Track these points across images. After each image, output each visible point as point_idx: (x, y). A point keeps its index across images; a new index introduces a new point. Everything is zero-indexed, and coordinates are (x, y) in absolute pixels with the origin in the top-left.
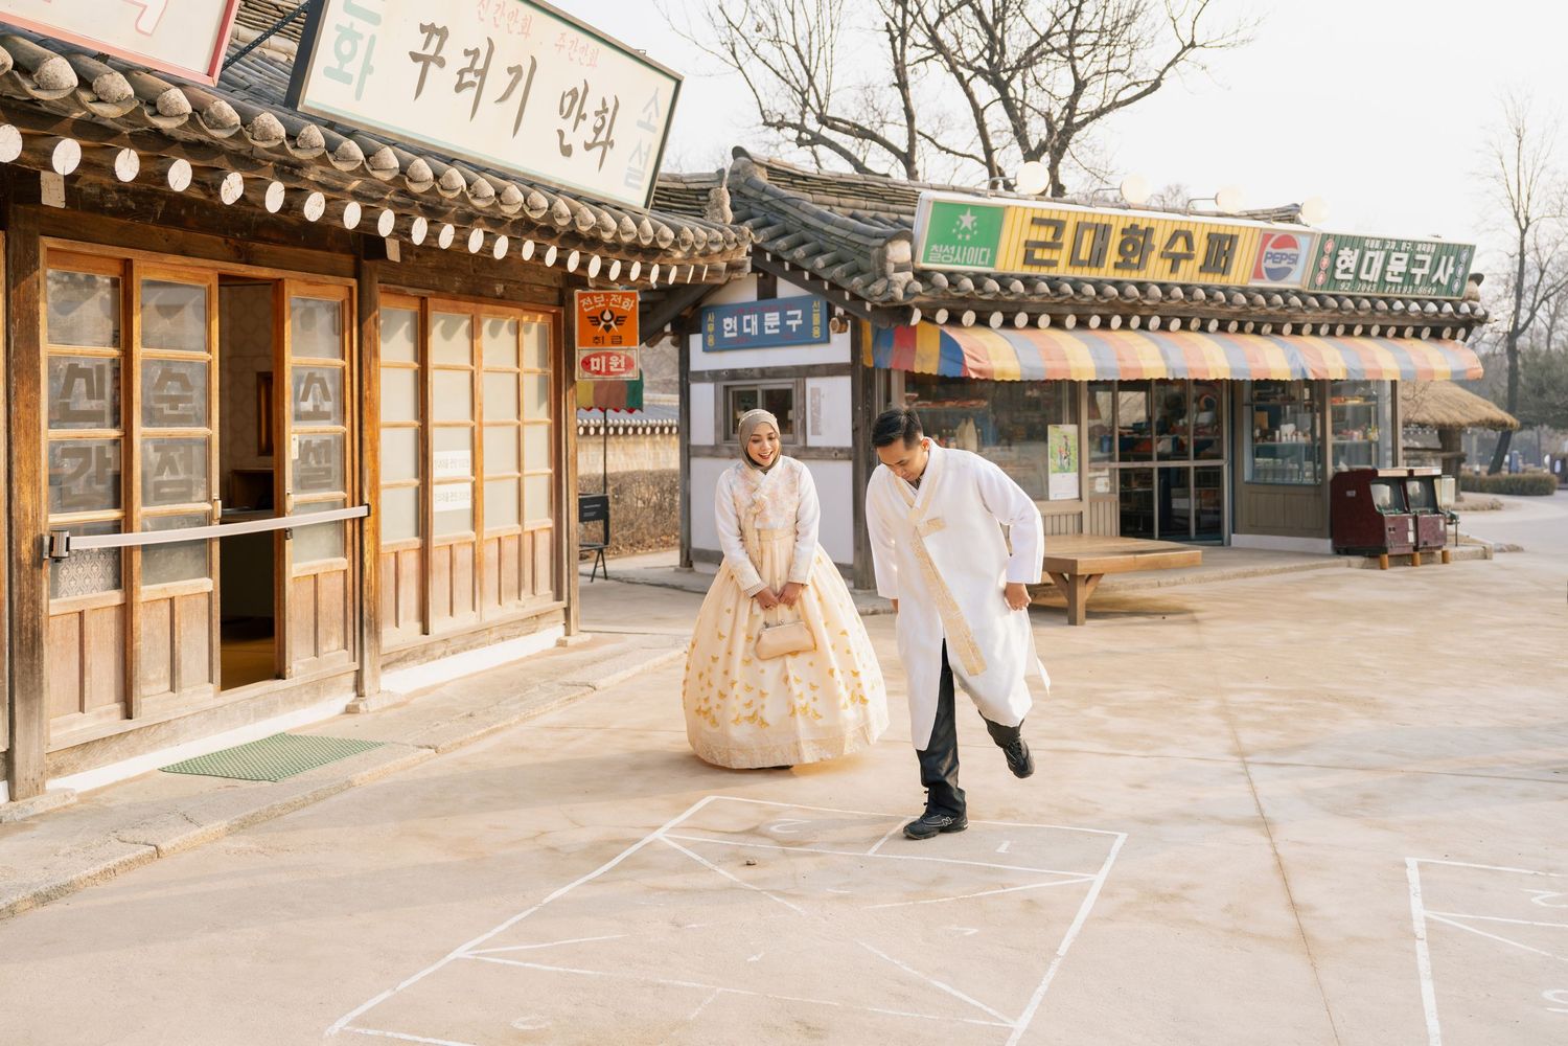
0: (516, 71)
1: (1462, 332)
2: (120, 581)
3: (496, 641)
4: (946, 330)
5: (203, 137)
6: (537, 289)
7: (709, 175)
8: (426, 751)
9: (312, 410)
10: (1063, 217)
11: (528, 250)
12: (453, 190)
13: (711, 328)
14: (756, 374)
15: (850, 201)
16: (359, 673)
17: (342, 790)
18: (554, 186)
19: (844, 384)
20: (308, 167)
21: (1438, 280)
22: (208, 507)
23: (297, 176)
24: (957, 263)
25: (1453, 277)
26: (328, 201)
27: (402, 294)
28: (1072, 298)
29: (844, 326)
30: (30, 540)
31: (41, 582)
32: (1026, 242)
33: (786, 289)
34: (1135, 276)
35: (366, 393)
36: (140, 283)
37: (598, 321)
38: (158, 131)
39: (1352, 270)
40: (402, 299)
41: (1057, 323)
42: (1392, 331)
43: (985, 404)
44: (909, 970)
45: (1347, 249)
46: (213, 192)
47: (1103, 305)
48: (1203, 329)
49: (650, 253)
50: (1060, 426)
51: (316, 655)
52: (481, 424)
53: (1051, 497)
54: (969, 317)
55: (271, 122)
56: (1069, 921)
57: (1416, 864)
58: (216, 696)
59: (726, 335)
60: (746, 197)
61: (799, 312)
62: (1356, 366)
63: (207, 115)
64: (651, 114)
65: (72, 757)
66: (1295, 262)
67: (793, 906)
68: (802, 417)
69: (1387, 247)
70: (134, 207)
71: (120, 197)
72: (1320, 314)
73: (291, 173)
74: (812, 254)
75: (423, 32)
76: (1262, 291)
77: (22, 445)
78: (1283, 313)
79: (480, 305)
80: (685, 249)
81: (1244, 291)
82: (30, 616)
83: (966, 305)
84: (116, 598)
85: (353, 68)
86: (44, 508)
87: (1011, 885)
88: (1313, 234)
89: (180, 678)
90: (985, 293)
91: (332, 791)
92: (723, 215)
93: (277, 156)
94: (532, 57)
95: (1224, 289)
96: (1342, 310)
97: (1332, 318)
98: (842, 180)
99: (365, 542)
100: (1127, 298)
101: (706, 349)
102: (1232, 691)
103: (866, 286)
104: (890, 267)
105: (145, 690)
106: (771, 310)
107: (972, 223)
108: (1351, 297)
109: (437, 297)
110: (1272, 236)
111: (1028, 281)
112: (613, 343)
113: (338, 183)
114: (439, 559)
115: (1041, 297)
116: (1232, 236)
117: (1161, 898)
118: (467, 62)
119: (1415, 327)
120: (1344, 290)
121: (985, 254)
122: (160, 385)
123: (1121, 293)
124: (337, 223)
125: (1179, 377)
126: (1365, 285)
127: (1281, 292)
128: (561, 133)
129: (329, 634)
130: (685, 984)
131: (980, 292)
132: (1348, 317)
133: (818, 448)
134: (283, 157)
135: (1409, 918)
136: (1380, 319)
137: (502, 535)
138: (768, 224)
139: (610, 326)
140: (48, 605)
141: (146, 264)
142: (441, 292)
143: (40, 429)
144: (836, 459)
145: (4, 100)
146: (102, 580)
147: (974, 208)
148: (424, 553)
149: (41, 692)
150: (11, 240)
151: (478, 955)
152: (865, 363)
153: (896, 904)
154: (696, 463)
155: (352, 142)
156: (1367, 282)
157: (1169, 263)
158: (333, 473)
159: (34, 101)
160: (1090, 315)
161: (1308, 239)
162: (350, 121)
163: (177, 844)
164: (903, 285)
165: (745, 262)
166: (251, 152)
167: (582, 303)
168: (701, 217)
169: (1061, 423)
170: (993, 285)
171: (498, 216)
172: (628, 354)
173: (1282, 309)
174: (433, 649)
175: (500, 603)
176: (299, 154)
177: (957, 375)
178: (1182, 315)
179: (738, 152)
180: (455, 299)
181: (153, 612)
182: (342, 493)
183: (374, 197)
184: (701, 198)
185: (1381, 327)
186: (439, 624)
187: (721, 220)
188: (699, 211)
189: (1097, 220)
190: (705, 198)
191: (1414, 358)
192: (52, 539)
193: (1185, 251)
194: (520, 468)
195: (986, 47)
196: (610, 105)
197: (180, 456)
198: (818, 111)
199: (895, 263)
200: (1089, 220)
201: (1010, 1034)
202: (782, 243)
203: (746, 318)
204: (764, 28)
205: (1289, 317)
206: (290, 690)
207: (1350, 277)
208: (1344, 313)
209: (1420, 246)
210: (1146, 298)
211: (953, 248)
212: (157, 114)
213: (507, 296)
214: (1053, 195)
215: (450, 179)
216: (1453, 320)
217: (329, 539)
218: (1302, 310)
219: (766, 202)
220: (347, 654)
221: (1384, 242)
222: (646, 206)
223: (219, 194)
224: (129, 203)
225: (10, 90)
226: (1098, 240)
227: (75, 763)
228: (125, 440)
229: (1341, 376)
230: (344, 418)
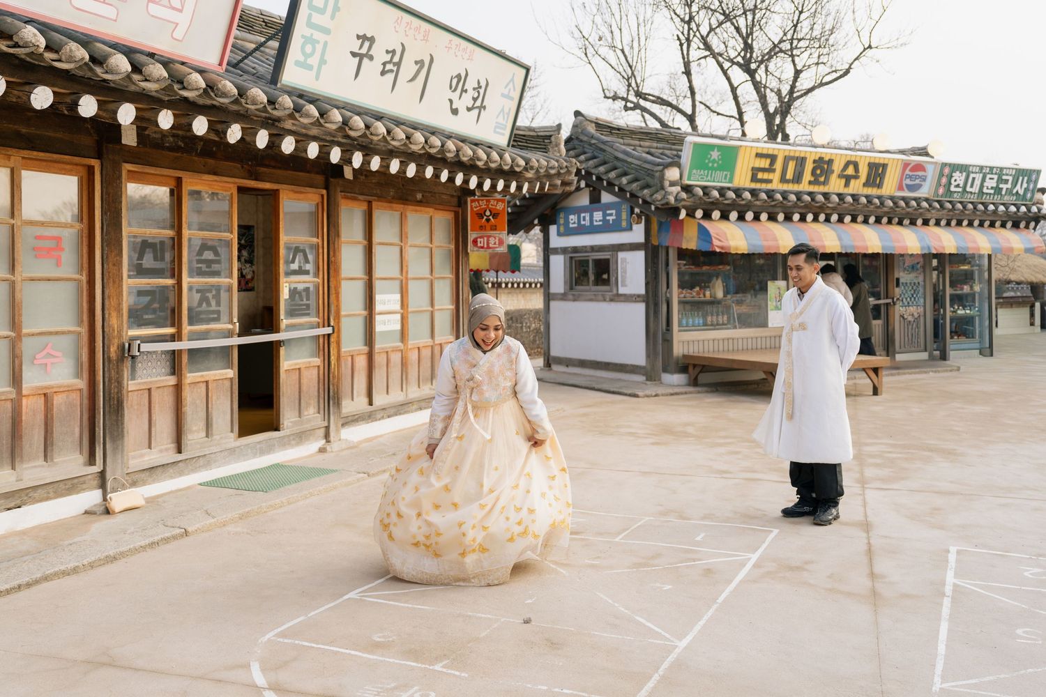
0: (420, 63)
1: (1032, 224)
2: (175, 371)
3: (416, 410)
4: (702, 222)
5: (214, 103)
6: (444, 197)
7: (551, 127)
8: (362, 475)
9: (297, 269)
10: (776, 153)
11: (429, 172)
12: (378, 135)
13: (562, 221)
14: (588, 249)
15: (647, 144)
16: (327, 428)
17: (306, 498)
18: (446, 133)
19: (640, 256)
20: (284, 121)
21: (1017, 192)
22: (230, 326)
23: (277, 126)
24: (708, 181)
25: (1026, 190)
26: (297, 142)
27: (355, 199)
28: (781, 202)
29: (640, 220)
30: (116, 344)
31: (123, 370)
32: (753, 168)
33: (606, 198)
34: (822, 189)
35: (332, 259)
36: (187, 192)
37: (482, 216)
38: (186, 99)
39: (961, 186)
40: (356, 202)
41: (772, 218)
42: (987, 223)
43: (728, 268)
44: (623, 609)
45: (958, 172)
46: (223, 136)
47: (801, 207)
48: (866, 222)
49: (510, 174)
50: (776, 281)
51: (300, 417)
52: (407, 279)
53: (770, 325)
54: (716, 214)
55: (259, 94)
56: (729, 582)
57: (955, 550)
58: (235, 441)
59: (571, 226)
60: (581, 141)
61: (614, 212)
62: (963, 244)
63: (217, 89)
64: (510, 90)
65: (143, 475)
66: (924, 180)
67: (562, 571)
68: (616, 275)
69: (984, 171)
70: (183, 146)
71: (174, 140)
72: (941, 213)
73: (273, 124)
74: (620, 176)
75: (358, 39)
76: (903, 199)
77: (111, 288)
78: (916, 212)
79: (406, 206)
80: (533, 172)
81: (892, 198)
82: (116, 391)
83: (715, 207)
84: (172, 380)
85: (314, 61)
86: (125, 326)
87: (700, 560)
88: (936, 163)
89: (212, 430)
90: (726, 199)
91: (300, 498)
92: (559, 151)
93: (264, 114)
94: (431, 55)
95: (879, 197)
96: (955, 210)
97: (948, 215)
98: (642, 131)
99: (331, 349)
100: (817, 203)
101: (559, 234)
102: (867, 445)
103: (652, 195)
104: (667, 184)
105: (190, 437)
106: (597, 210)
107: (718, 157)
108: (961, 202)
109: (378, 201)
110: (909, 164)
111: (754, 192)
112: (491, 230)
113: (304, 130)
114: (379, 359)
115: (762, 202)
116: (884, 164)
117: (791, 569)
118: (388, 57)
119: (1002, 221)
120: (956, 197)
121: (726, 175)
122: (200, 253)
123: (813, 200)
124: (303, 155)
125: (849, 251)
126: (970, 195)
127: (915, 199)
128: (451, 101)
129: (308, 405)
130: (483, 616)
131: (723, 199)
132: (959, 214)
133: (625, 295)
134: (267, 115)
135: (943, 584)
136: (980, 216)
137: (421, 345)
138: (594, 157)
139: (490, 219)
140: (128, 385)
141: (191, 180)
142: (381, 198)
143: (122, 279)
144: (636, 301)
145: (86, 80)
146: (163, 370)
147: (720, 147)
148: (370, 356)
149: (123, 436)
150: (104, 164)
151: (363, 596)
152: (653, 242)
153: (626, 570)
154: (553, 304)
155: (311, 106)
156: (971, 193)
157: (843, 181)
158: (311, 307)
159: (104, 81)
160: (793, 213)
161: (933, 166)
162: (312, 93)
163: (198, 528)
164: (675, 195)
165: (573, 180)
166: (247, 111)
167: (472, 205)
168: (546, 152)
169: (777, 280)
170: (731, 195)
171: (409, 151)
172: (501, 236)
173: (916, 210)
174: (375, 415)
175: (419, 387)
176: (275, 113)
177: (708, 250)
178: (852, 213)
179: (577, 114)
180: (390, 202)
181: (195, 390)
182: (317, 319)
183: (328, 139)
184: (546, 141)
185: (980, 221)
186: (380, 399)
187: (558, 155)
188: (545, 149)
189: (797, 155)
190: (548, 141)
191: (1000, 241)
192: (129, 345)
193: (854, 174)
194: (432, 305)
195: (742, 50)
196: (483, 84)
197: (213, 295)
198: (636, 89)
199: (670, 181)
200: (792, 154)
201: (675, 649)
202: (602, 169)
203: (582, 215)
204: (603, 39)
205: (921, 214)
206: (283, 437)
207: (960, 190)
208: (956, 212)
209: (1005, 170)
210: (829, 203)
211: (706, 172)
212: (184, 88)
213: (424, 201)
214: (782, 140)
215: (376, 128)
216: (1026, 216)
217: (309, 347)
218: (928, 210)
219: (594, 144)
220: (320, 416)
221: (982, 168)
222: (508, 146)
223: (226, 137)
224: (180, 143)
225: (89, 74)
226: (798, 167)
227: (145, 479)
228: (178, 286)
229: (953, 251)
230: (318, 274)
